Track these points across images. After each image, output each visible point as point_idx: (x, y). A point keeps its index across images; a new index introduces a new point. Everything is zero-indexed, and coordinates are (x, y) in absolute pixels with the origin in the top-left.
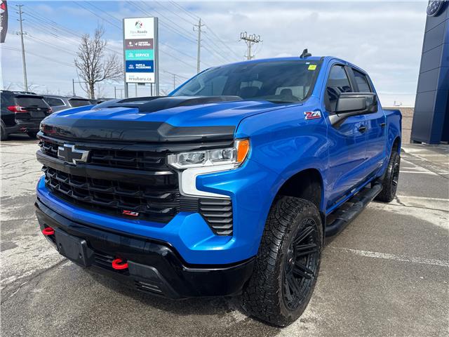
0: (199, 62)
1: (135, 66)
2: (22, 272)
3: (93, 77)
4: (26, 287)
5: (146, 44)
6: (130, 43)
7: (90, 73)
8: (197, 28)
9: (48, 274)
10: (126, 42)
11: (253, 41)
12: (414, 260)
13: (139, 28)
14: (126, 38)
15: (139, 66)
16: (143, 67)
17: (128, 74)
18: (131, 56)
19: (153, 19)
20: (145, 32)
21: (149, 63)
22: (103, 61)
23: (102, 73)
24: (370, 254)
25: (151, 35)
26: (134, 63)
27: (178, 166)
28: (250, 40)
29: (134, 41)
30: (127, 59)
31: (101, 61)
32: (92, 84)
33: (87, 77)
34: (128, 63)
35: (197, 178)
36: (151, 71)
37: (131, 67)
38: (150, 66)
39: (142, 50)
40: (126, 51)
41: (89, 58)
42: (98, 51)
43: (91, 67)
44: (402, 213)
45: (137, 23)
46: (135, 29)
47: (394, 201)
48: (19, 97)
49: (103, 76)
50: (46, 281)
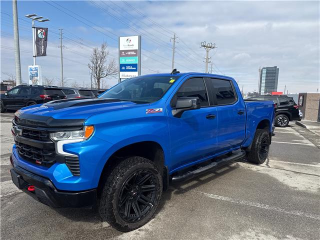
0: (173, 62)
1: (126, 68)
2: (7, 193)
3: (99, 75)
4: (5, 201)
5: (133, 53)
6: (123, 53)
7: (98, 72)
8: (172, 40)
9: (20, 195)
10: (121, 52)
11: (210, 47)
12: (242, 202)
13: (128, 42)
14: (120, 50)
15: (128, 68)
16: (131, 68)
17: (121, 73)
18: (124, 61)
19: (137, 37)
20: (133, 45)
21: (135, 65)
22: (106, 65)
23: (105, 72)
24: (216, 197)
25: (136, 47)
26: (125, 65)
27: (55, 139)
28: (208, 47)
29: (126, 51)
30: (121, 63)
31: (105, 65)
32: (99, 80)
33: (95, 75)
34: (121, 66)
35: (63, 146)
36: (136, 70)
37: (123, 68)
38: (135, 67)
39: (131, 58)
40: (121, 58)
41: (97, 63)
42: (103, 58)
43: (98, 68)
44: (262, 172)
45: (127, 40)
46: (127, 43)
47: (264, 164)
48: (47, 89)
49: (106, 74)
50: (16, 199)
